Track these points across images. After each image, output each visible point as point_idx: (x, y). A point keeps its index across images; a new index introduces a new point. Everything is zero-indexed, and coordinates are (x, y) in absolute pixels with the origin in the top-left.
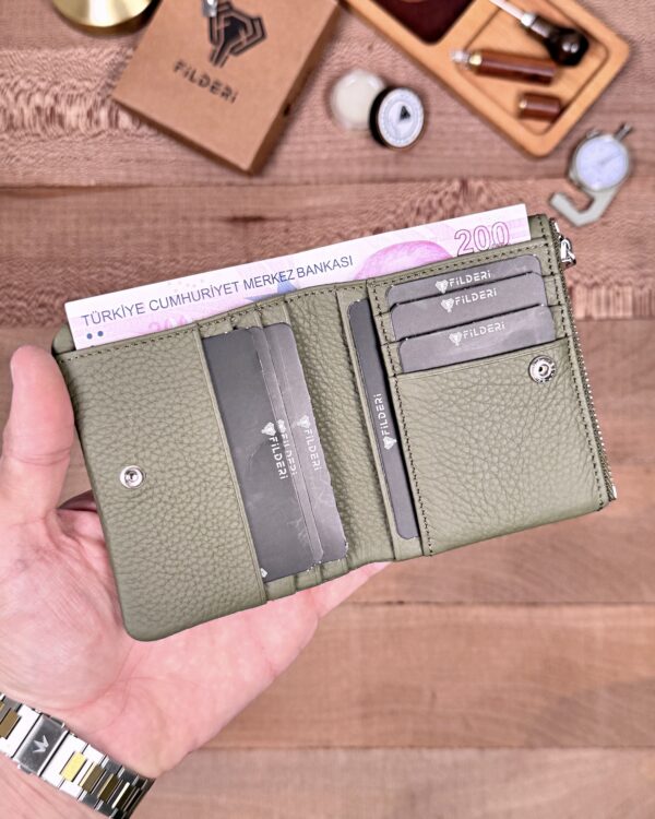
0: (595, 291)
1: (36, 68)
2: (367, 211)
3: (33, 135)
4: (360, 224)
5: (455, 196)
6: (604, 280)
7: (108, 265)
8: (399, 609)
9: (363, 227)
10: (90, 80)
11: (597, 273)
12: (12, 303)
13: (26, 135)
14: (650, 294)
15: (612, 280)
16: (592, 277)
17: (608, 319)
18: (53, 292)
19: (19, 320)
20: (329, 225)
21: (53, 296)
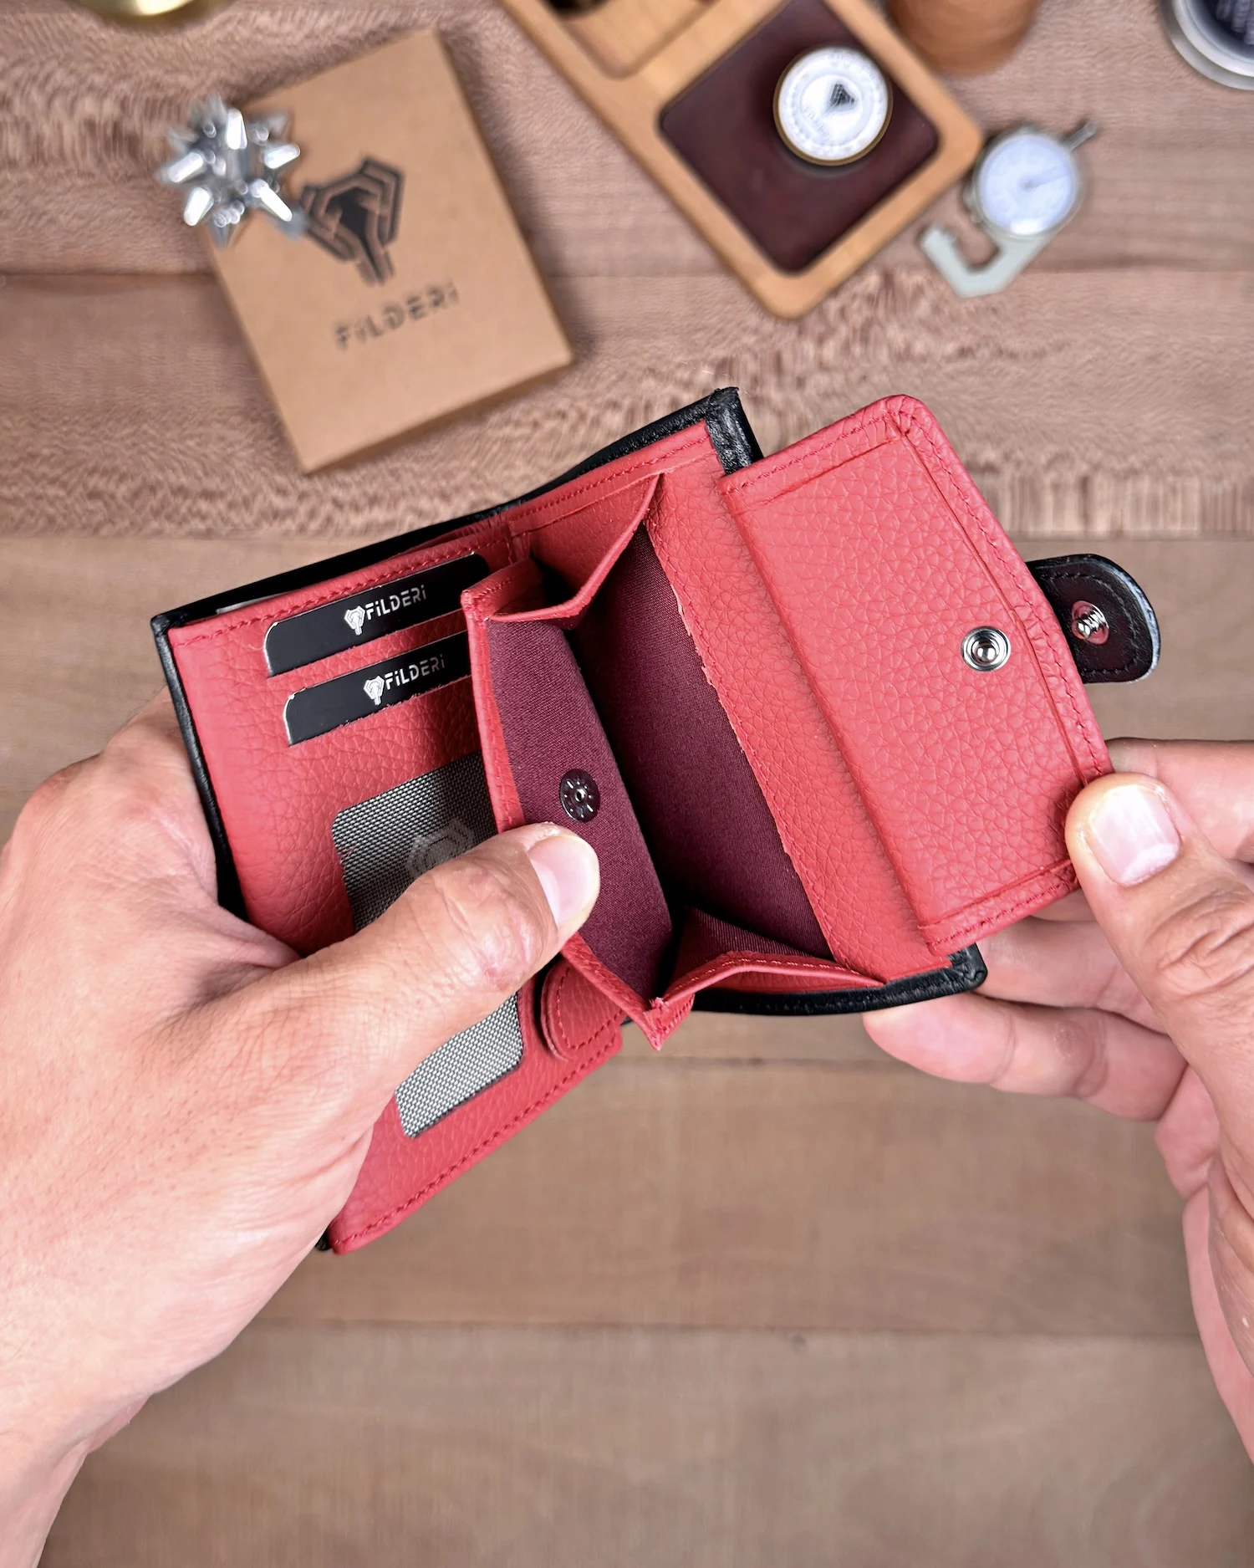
0: (1129, 484)
1: (89, 49)
2: (704, 328)
3: (81, 175)
4: (690, 352)
5: (871, 300)
6: (1146, 464)
7: (219, 421)
8: (751, 1075)
9: (698, 356)
10: (190, 74)
11: (1134, 451)
12: (40, 491)
13: (68, 173)
14: (1235, 492)
15: (1161, 462)
16: (1125, 456)
17: (1156, 538)
18: (114, 470)
19: (51, 520)
20: (634, 353)
21: (115, 477)
